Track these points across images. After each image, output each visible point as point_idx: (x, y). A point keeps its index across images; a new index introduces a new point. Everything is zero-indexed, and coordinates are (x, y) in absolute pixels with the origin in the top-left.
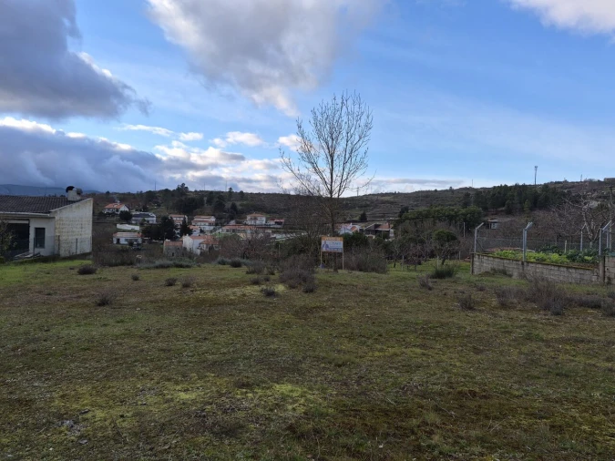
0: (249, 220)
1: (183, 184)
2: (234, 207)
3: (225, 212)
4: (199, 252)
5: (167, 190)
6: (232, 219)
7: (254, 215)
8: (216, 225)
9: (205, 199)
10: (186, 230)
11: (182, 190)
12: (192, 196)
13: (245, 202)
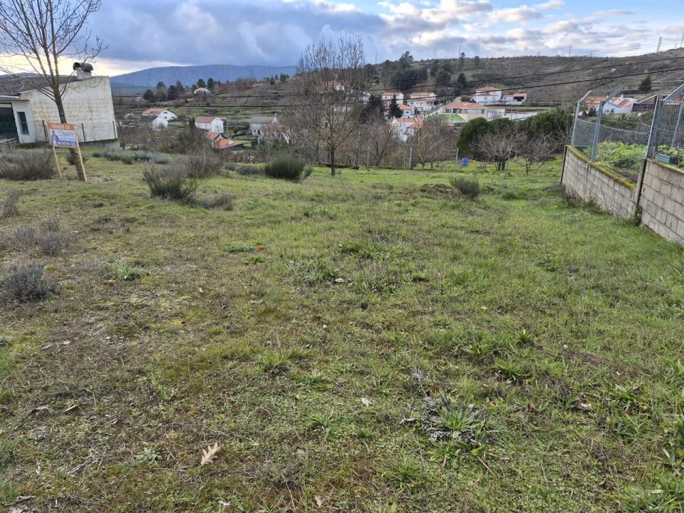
0: (478, 98)
1: (407, 53)
2: (462, 78)
3: (450, 85)
4: (405, 138)
5: (387, 62)
6: (458, 95)
7: (486, 88)
8: (436, 103)
9: (429, 71)
10: (396, 112)
11: (406, 61)
12: (417, 67)
13: (480, 72)
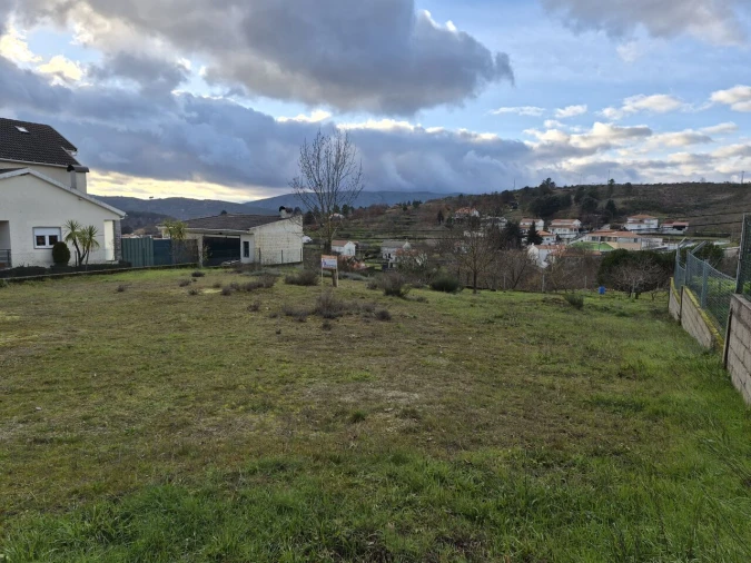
0: (631, 225)
1: (549, 179)
2: (611, 206)
3: (598, 213)
4: (545, 265)
5: (527, 188)
6: (606, 222)
7: (640, 216)
8: (581, 230)
9: (573, 197)
10: (535, 238)
11: (548, 186)
12: (560, 193)
13: (632, 199)
